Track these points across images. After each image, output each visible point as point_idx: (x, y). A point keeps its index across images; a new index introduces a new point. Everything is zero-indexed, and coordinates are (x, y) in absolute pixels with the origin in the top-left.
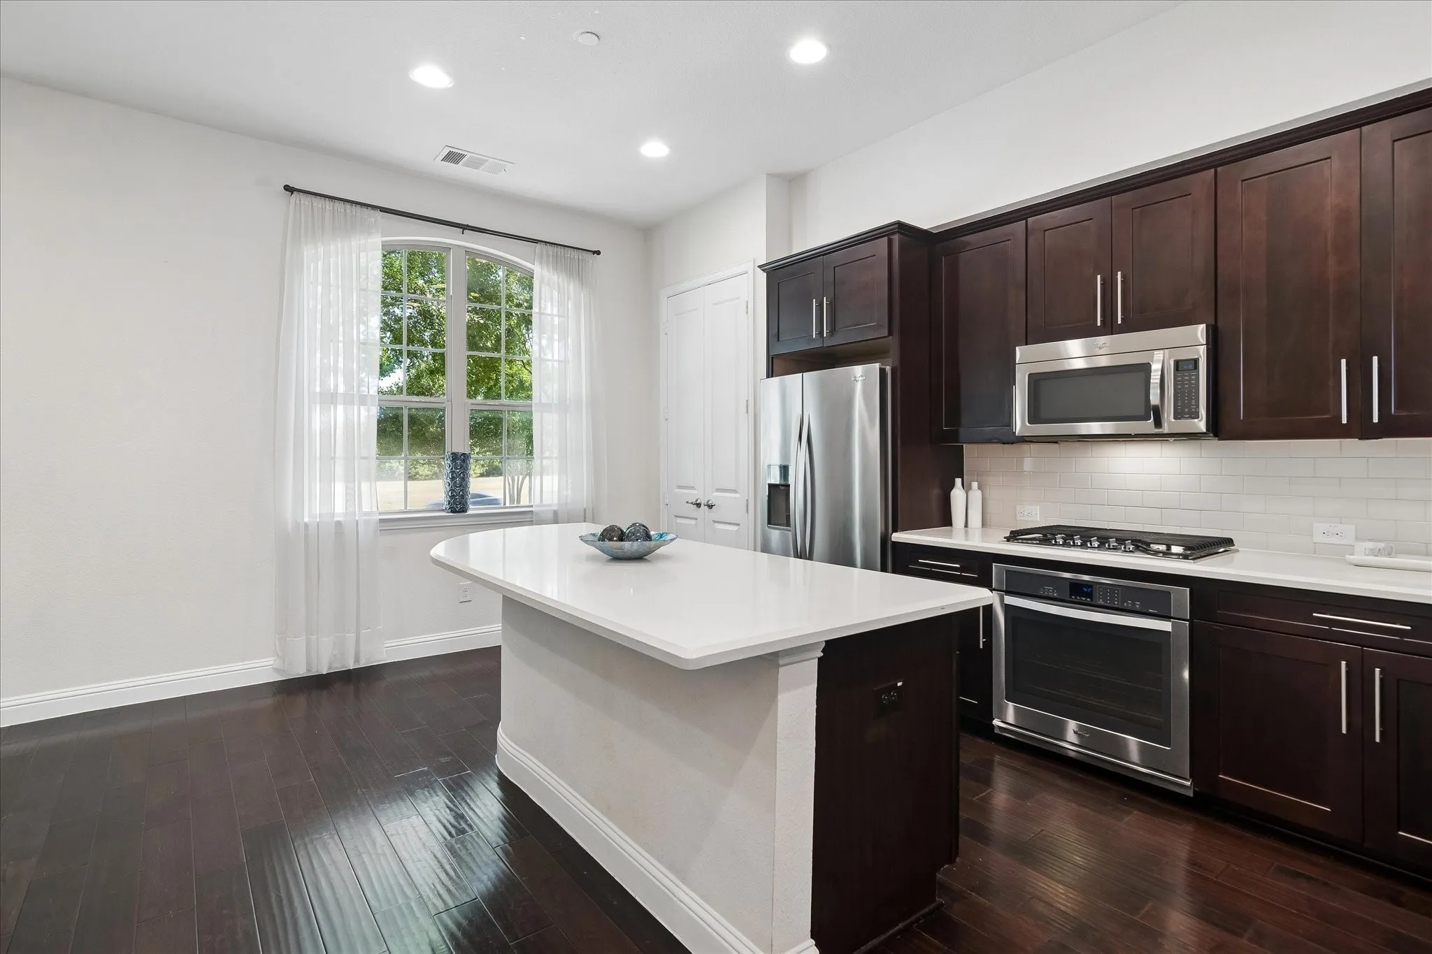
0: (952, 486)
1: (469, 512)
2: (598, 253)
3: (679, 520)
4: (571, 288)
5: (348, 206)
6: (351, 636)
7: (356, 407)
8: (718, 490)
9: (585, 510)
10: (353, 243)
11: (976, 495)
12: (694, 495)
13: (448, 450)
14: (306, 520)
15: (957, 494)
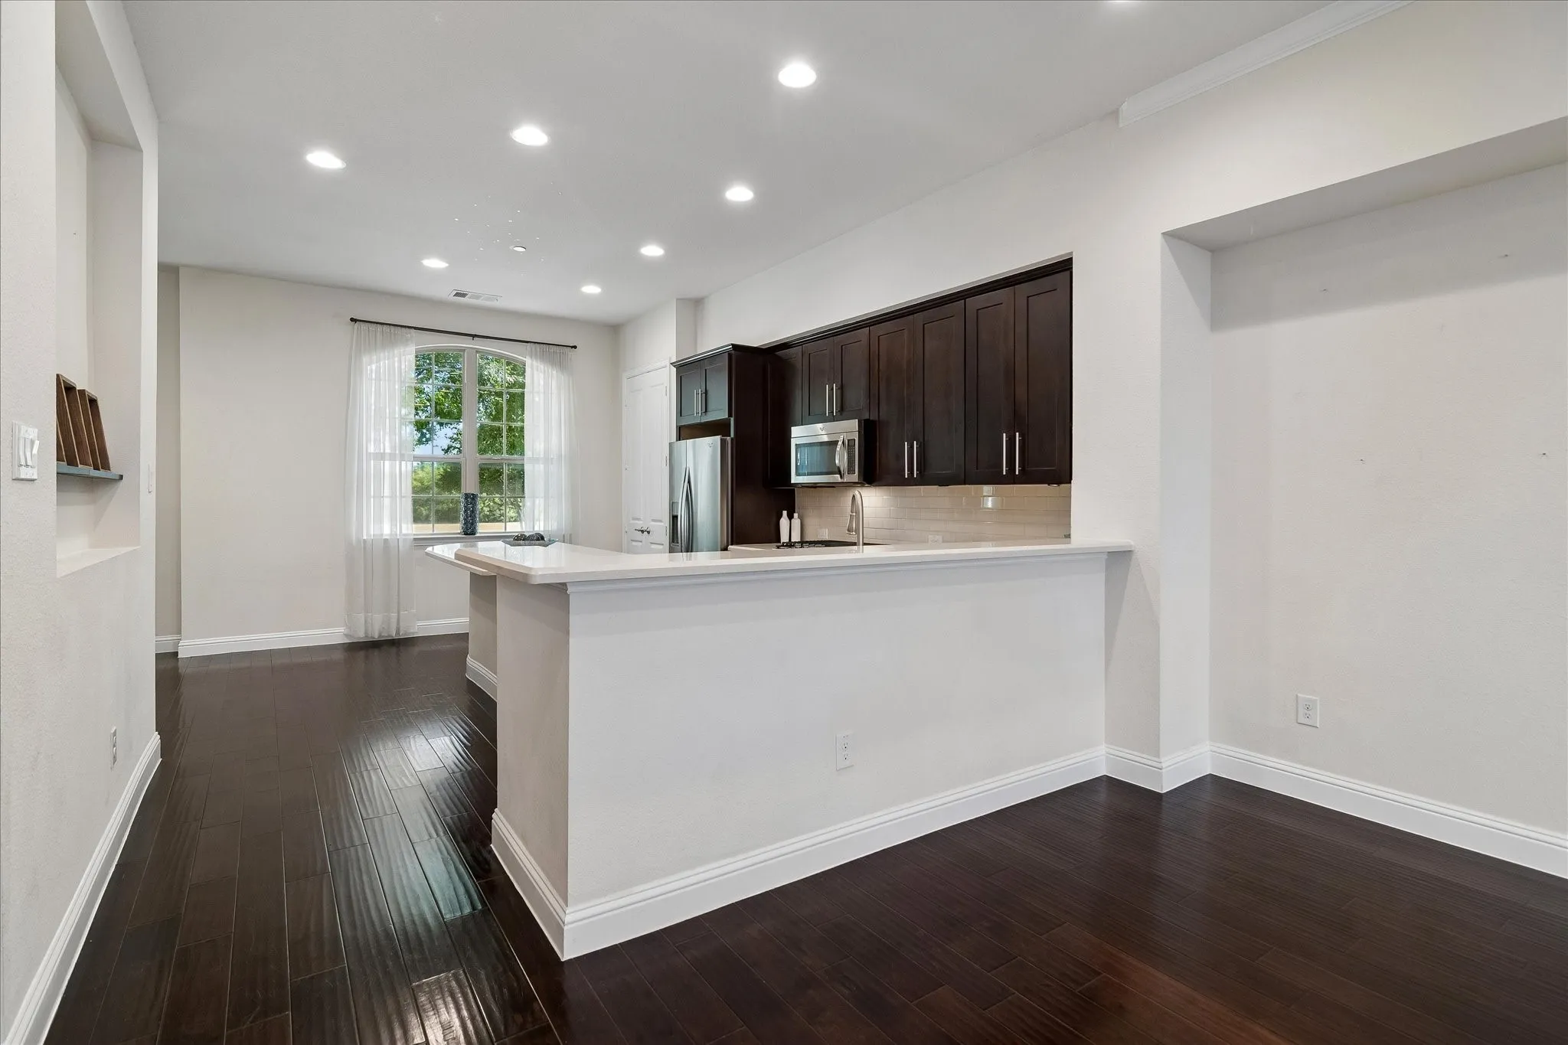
0: (781, 516)
1: (478, 535)
2: (575, 347)
3: (634, 543)
4: (555, 372)
5: (392, 328)
6: (394, 615)
7: (398, 463)
8: (653, 520)
9: (564, 536)
10: (396, 352)
11: (796, 522)
12: (640, 524)
13: (463, 491)
14: (365, 537)
15: (784, 521)
